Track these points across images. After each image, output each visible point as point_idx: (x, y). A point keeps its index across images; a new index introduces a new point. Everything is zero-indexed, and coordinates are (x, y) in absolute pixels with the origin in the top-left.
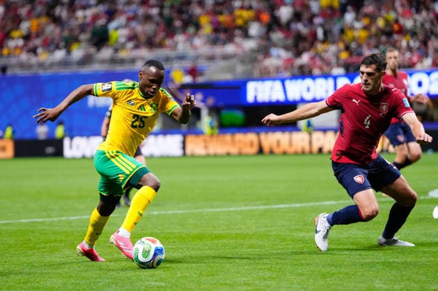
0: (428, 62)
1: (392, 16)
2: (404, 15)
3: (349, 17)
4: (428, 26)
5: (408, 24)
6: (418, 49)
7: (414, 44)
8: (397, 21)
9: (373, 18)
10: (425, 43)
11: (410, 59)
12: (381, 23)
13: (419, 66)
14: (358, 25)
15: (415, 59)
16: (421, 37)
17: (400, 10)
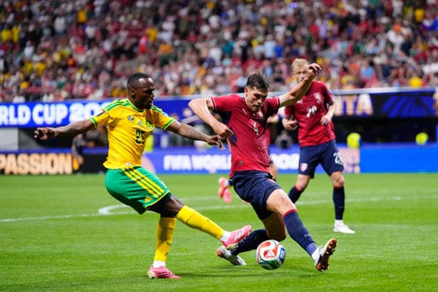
0: (99, 94)
1: (67, 51)
2: (77, 51)
3: (28, 51)
4: (98, 61)
5: (81, 59)
6: (91, 81)
7: (87, 77)
8: (71, 56)
9: (49, 52)
10: (96, 76)
11: (84, 90)
12: (56, 57)
13: (91, 97)
14: (36, 58)
15: (88, 90)
16: (93, 70)
17: (74, 46)
